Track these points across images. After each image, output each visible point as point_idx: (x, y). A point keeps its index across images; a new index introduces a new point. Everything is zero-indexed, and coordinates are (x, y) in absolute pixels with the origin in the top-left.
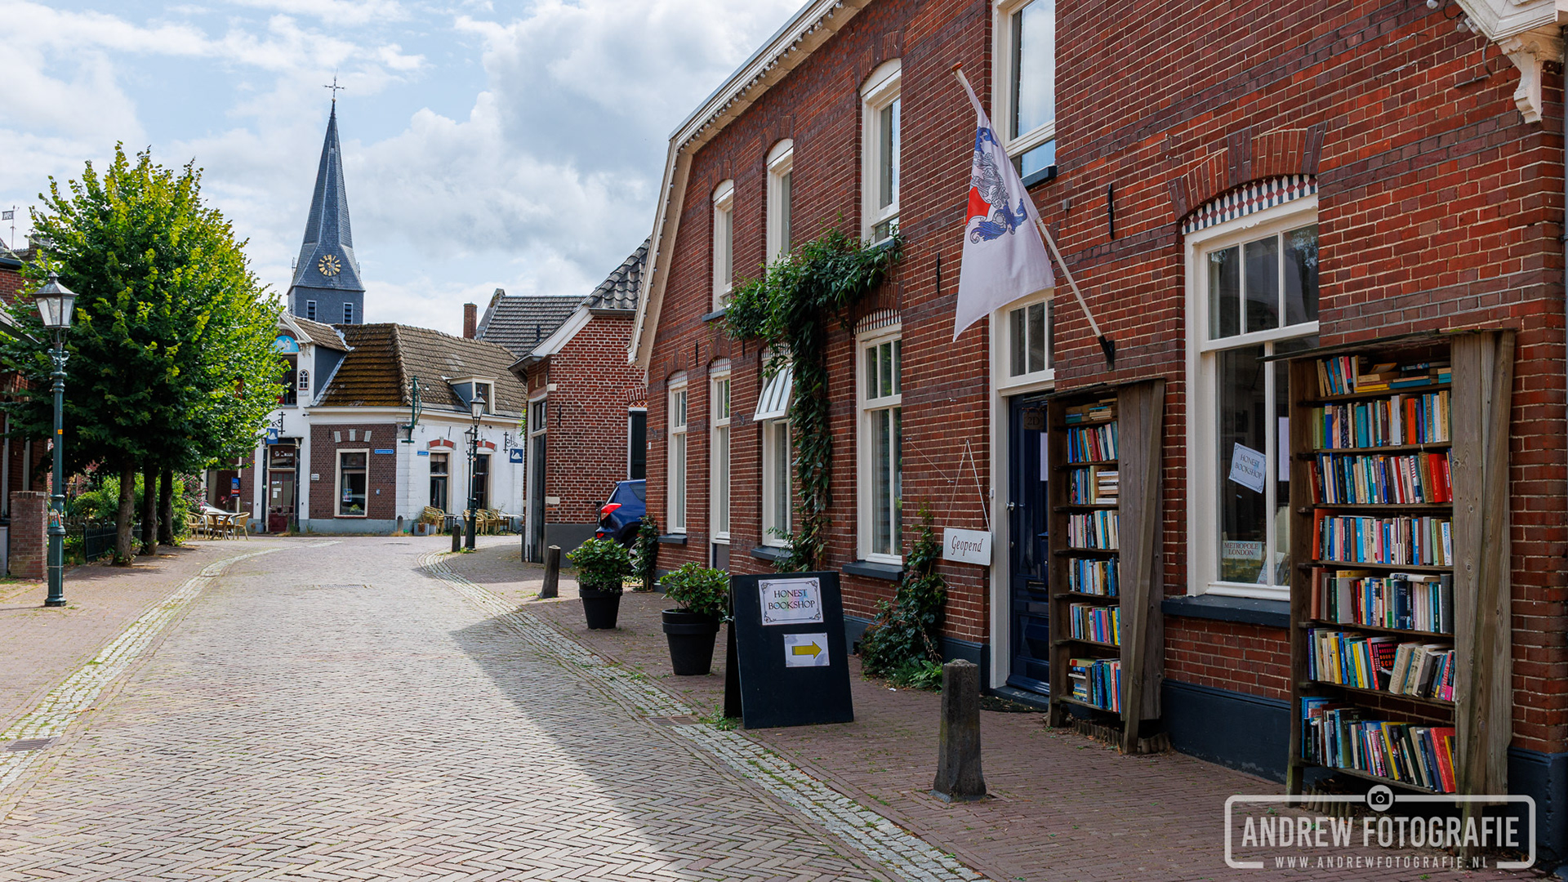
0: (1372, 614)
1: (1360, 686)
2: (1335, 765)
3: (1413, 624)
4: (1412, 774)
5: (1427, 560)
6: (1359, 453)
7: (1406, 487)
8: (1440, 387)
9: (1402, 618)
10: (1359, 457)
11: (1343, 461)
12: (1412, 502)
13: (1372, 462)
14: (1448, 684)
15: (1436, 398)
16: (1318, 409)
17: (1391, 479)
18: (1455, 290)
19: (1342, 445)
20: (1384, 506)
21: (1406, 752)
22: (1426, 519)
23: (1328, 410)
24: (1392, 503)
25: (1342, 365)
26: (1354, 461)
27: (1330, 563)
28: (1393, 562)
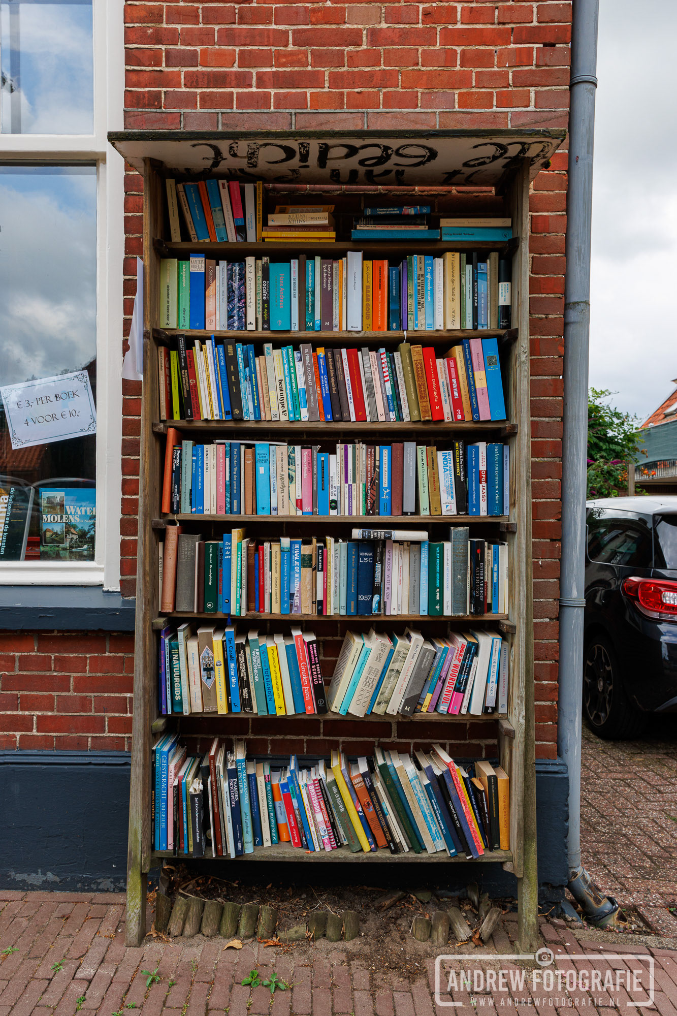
0: (292, 596)
1: (280, 713)
2: (240, 853)
3: (382, 605)
4: (399, 836)
5: (409, 506)
6: (268, 340)
7: (372, 395)
8: (443, 246)
9: (362, 598)
10: (268, 347)
11: (235, 351)
12: (382, 419)
13: (297, 354)
14: (457, 690)
15: (439, 262)
16: (175, 261)
17: (339, 383)
18: (412, 117)
19: (230, 326)
20: (322, 425)
21: (386, 805)
22: (410, 447)
23: (197, 264)
24: (341, 420)
25: (224, 193)
26: (259, 352)
27: (196, 517)
28: (333, 513)
